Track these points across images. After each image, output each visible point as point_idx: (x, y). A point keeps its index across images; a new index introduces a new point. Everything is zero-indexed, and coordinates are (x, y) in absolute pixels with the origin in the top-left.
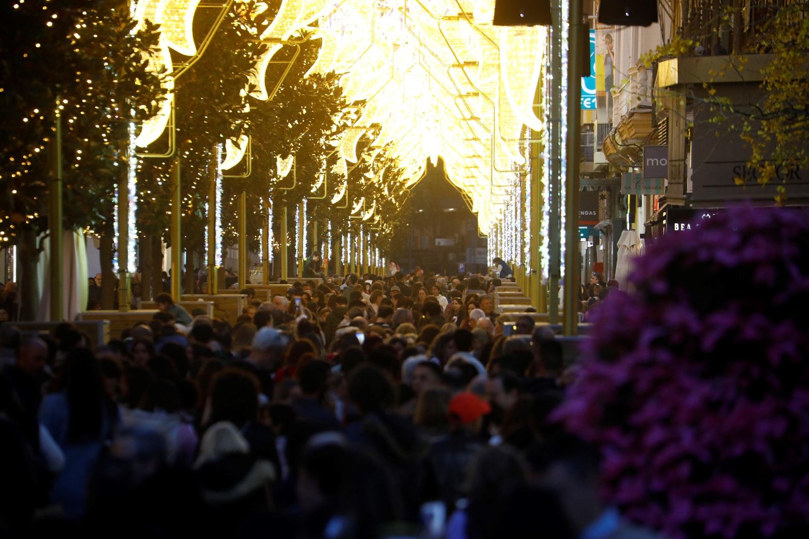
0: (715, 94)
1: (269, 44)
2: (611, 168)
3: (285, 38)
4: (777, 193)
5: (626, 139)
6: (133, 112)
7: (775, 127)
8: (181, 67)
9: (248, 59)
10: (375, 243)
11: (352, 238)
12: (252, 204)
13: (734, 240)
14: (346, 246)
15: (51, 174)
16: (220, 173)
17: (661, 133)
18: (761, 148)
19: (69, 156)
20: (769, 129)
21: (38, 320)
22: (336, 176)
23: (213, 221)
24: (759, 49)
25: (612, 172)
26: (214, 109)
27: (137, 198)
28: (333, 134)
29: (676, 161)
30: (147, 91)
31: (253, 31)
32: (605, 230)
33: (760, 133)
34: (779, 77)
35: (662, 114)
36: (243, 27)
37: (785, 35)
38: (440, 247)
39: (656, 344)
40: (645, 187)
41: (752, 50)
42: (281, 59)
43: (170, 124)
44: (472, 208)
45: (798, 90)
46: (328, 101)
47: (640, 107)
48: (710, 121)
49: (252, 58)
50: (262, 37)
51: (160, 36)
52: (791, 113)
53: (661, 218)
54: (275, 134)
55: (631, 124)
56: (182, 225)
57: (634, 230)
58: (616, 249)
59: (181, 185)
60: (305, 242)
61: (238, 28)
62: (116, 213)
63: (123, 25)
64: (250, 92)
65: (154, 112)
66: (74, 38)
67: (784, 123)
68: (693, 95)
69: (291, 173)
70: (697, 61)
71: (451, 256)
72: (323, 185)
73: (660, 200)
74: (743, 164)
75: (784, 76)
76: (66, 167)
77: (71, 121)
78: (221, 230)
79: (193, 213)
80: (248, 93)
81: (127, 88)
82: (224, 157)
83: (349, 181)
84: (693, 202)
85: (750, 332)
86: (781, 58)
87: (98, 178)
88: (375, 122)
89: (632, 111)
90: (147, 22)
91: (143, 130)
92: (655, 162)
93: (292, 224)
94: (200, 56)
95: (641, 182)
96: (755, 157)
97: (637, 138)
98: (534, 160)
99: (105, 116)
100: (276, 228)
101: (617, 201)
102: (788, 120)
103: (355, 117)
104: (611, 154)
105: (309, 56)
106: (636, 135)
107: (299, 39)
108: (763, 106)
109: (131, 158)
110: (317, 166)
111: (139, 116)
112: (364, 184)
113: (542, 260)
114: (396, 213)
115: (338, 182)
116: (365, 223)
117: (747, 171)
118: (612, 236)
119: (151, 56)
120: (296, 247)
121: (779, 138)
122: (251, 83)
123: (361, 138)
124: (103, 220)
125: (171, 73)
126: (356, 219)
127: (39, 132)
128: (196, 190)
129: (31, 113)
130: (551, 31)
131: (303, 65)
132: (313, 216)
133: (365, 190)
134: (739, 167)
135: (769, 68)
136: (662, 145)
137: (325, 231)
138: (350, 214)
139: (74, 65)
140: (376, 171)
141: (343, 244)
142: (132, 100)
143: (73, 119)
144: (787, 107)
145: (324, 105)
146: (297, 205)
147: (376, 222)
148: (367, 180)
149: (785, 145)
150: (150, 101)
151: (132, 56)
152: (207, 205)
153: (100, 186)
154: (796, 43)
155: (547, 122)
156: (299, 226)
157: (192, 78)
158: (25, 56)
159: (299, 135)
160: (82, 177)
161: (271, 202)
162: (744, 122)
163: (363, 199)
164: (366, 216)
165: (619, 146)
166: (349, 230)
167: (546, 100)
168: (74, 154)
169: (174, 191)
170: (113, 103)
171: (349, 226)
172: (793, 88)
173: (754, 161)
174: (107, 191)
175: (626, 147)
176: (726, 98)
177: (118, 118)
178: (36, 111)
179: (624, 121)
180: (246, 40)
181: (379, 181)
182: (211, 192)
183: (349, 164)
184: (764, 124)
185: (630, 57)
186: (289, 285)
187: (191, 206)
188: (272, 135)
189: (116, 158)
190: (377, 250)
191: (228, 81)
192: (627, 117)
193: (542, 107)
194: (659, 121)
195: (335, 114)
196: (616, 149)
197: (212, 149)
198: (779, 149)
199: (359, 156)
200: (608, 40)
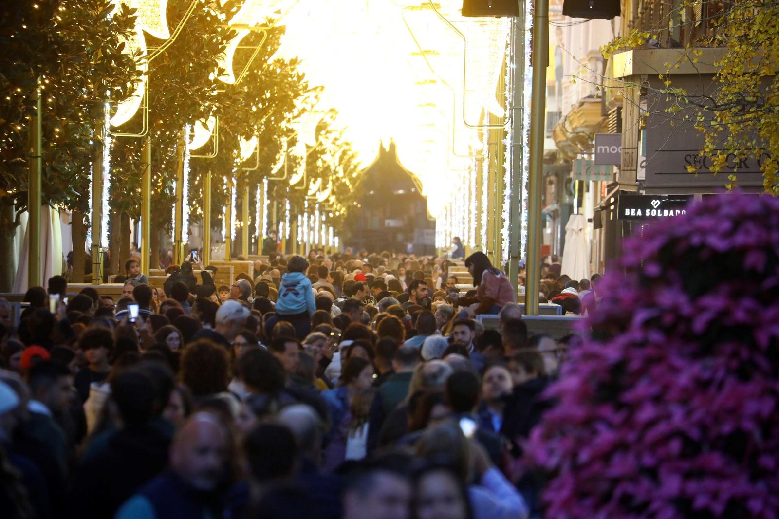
0: (670, 86)
1: (238, 30)
2: (560, 155)
3: (252, 25)
4: (729, 181)
5: (576, 128)
6: (108, 93)
7: (727, 118)
8: (156, 50)
9: (217, 44)
10: (329, 222)
11: (309, 217)
12: (216, 183)
13: (726, 225)
14: (302, 226)
15: (32, 151)
16: (188, 153)
17: (611, 122)
18: (712, 137)
19: (48, 134)
20: (721, 120)
21: (13, 292)
22: (295, 158)
23: (180, 199)
24: (712, 42)
25: (560, 159)
26: (186, 91)
27: (110, 175)
28: (294, 118)
29: (629, 149)
30: (122, 73)
31: (222, 17)
32: (552, 214)
33: (713, 123)
34: (732, 69)
35: (612, 104)
36: (213, 13)
37: (738, 30)
38: (389, 228)
39: (647, 324)
40: (595, 174)
41: (706, 43)
42: (246, 45)
43: (144, 105)
44: (421, 190)
45: (750, 83)
46: (291, 86)
47: (590, 97)
48: (666, 111)
49: (222, 43)
50: (230, 23)
51: (136, 20)
52: (742, 105)
53: (608, 204)
54: (240, 117)
55: (581, 113)
56: (152, 203)
57: (582, 214)
58: (564, 233)
59: (152, 164)
60: (265, 220)
61: (208, 13)
62: (90, 190)
63: (101, 9)
64: (219, 75)
65: (125, 95)
66: (56, 20)
67: (736, 115)
68: (649, 87)
69: (254, 155)
70: (652, 53)
71: (400, 237)
72: (283, 167)
73: (608, 186)
74: (695, 153)
75: (736, 69)
76: (45, 145)
77: (50, 100)
78: (188, 207)
79: (162, 191)
80: (216, 77)
81: (104, 69)
82: (192, 137)
83: (308, 164)
84: (644, 189)
85: (740, 315)
86: (734, 52)
87: (75, 156)
88: (333, 107)
89: (583, 101)
90: (123, 5)
91: (118, 111)
92: (606, 149)
93: (253, 203)
94: (174, 40)
95: (592, 168)
96: (708, 147)
97: (587, 126)
98: (492, 146)
99: (82, 96)
100: (239, 207)
101: (564, 184)
102: (739, 111)
103: (314, 101)
104: (560, 142)
105: (273, 42)
106: (586, 124)
107: (265, 25)
108: (716, 98)
109: (106, 137)
110: (278, 148)
111: (114, 96)
112: (321, 166)
113: (503, 242)
114: (349, 194)
115: (297, 164)
116: (320, 204)
117: (698, 159)
118: (559, 220)
119: (127, 39)
120: (257, 225)
121: (731, 129)
122: (220, 68)
123: (320, 122)
124: (78, 196)
125: (146, 56)
126: (312, 200)
127: (21, 110)
128: (166, 169)
129: (14, 92)
130: (515, 21)
131: (267, 51)
132: (272, 196)
133: (322, 172)
134: (690, 156)
135: (722, 61)
136: (613, 133)
137: (283, 210)
138: (307, 195)
139: (56, 47)
140: (332, 153)
141: (299, 224)
142: (108, 82)
143: (52, 99)
144: (739, 98)
145: (286, 90)
146: (259, 185)
147: (331, 203)
148: (324, 162)
149: (737, 135)
150: (125, 82)
151: (108, 39)
152: (174, 183)
153: (76, 164)
154: (748, 37)
155: (510, 109)
156: (260, 205)
157: (165, 61)
158: (12, 36)
159: (262, 118)
160: (60, 155)
161: (235, 182)
162: (698, 112)
163: (320, 180)
164: (321, 197)
165: (568, 134)
166: (306, 210)
167: (509, 89)
168: (52, 131)
169: (146, 170)
170: (90, 83)
171: (306, 206)
172: (745, 81)
173: (707, 150)
174: (83, 168)
175: (575, 135)
176: (681, 89)
177: (94, 99)
178: (19, 90)
179: (574, 110)
180: (216, 26)
181: (334, 164)
182: (179, 171)
183: (308, 147)
184: (717, 115)
185: (580, 49)
186: (251, 262)
187: (160, 184)
188: (238, 117)
189: (91, 136)
190: (331, 229)
191: (199, 64)
192: (578, 105)
193: (505, 94)
194: (610, 110)
195: (298, 98)
196: (565, 136)
197: (181, 129)
198: (732, 139)
199: (317, 139)
200: (558, 32)
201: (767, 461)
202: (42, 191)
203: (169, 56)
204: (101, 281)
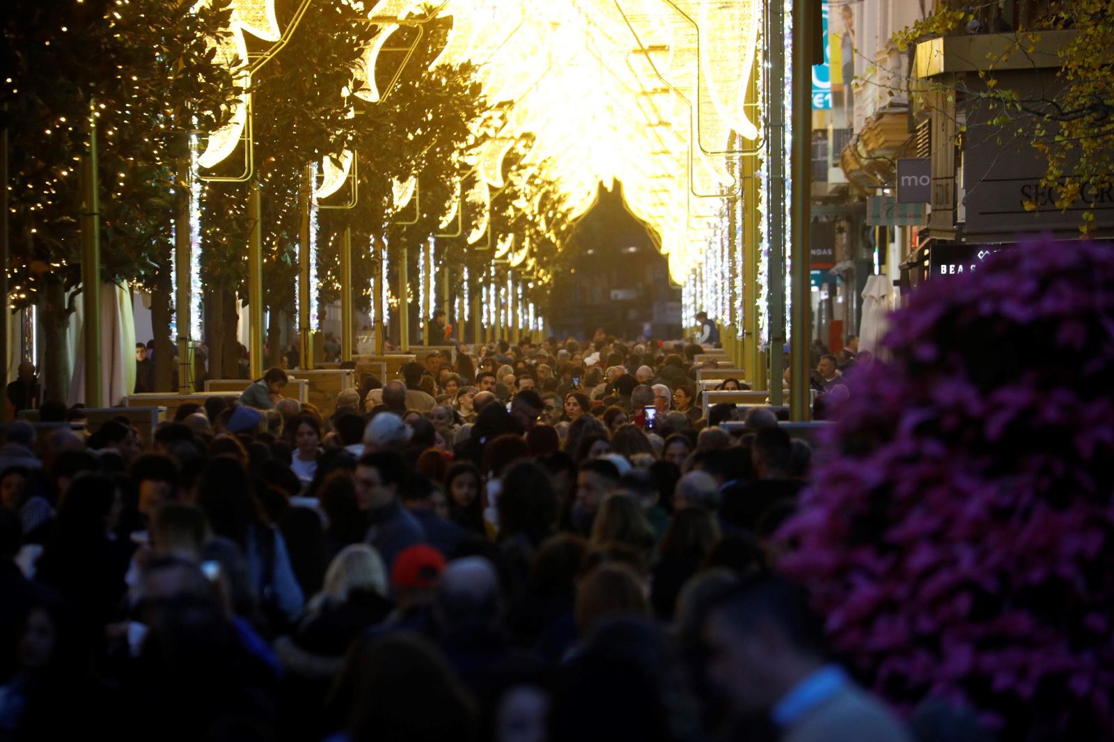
0: (995, 87)
1: (380, 25)
2: (852, 190)
3: (402, 16)
4: (1083, 222)
5: (873, 150)
6: (195, 120)
7: (1078, 131)
8: (261, 57)
9: (352, 45)
10: (529, 296)
11: (498, 290)
12: (360, 244)
13: (1028, 286)
14: (488, 302)
15: (84, 205)
16: (315, 202)
17: (921, 141)
18: (1059, 159)
19: (108, 181)
20: (1070, 134)
22: (474, 205)
23: (306, 269)
24: (1055, 23)
25: (854, 196)
26: (306, 114)
27: (201, 238)
28: (469, 148)
29: (942, 178)
30: (213, 91)
31: (359, 7)
32: (844, 275)
33: (1058, 138)
34: (1084, 61)
35: (922, 115)
36: (344, 2)
37: (1091, 3)
38: (616, 301)
39: (920, 431)
40: (900, 216)
41: (1045, 24)
42: (397, 45)
43: (246, 135)
44: (660, 247)
46: (462, 103)
47: (892, 105)
48: (989, 123)
49: (358, 44)
50: (370, 15)
51: (232, 15)
52: (1100, 111)
53: (922, 258)
54: (389, 148)
55: (879, 129)
56: (264, 276)
57: (884, 275)
58: (860, 302)
59: (262, 220)
60: (432, 296)
61: (338, 2)
62: (173, 259)
64: (355, 90)
65: (223, 120)
66: (113, 18)
67: (1091, 125)
68: (965, 89)
69: (412, 202)
70: (971, 40)
71: (633, 314)
72: (456, 218)
73: (921, 233)
74: (1035, 182)
75: (1090, 60)
76: (104, 197)
77: (110, 133)
78: (317, 281)
79: (278, 258)
80: (352, 92)
81: (187, 87)
82: (320, 180)
83: (492, 212)
84: (965, 235)
85: (1051, 414)
86: (1087, 35)
87: (149, 211)
88: (526, 131)
89: (881, 111)
91: (209, 145)
92: (913, 180)
93: (414, 272)
94: (286, 42)
95: (894, 208)
96: (1051, 173)
97: (888, 148)
98: (747, 180)
99: (157, 126)
100: (393, 278)
101: (860, 236)
102: (1096, 120)
103: (499, 123)
104: (851, 171)
105: (435, 40)
106: (886, 144)
107: (422, 17)
108: (1062, 102)
109: (193, 184)
110: (448, 192)
111: (203, 125)
112: (512, 216)
113: (760, 318)
114: (557, 255)
115: (477, 214)
116: (514, 270)
117: (1040, 191)
118: (853, 284)
119: (219, 43)
120: (421, 303)
121: (1084, 146)
122: (356, 79)
123: (508, 153)
124: (156, 269)
125: (247, 66)
126: (501, 264)
127: (66, 148)
128: (283, 227)
129: (56, 123)
131: (427, 54)
132: (443, 261)
133: (514, 224)
134: (1029, 186)
135: (1070, 49)
136: (923, 157)
137: (459, 281)
138: (493, 258)
139: (113, 56)
140: (528, 198)
141: (484, 299)
142: (194, 104)
143: (113, 131)
144: (1095, 102)
145: (456, 108)
146: (422, 246)
147: (529, 268)
148: (517, 210)
149: (1093, 154)
150: (218, 104)
151: (192, 43)
152: (297, 246)
153: (151, 222)
154: (1106, 13)
155: (765, 127)
156: (424, 274)
157: (276, 72)
158: (47, 43)
159: (422, 149)
160: (126, 210)
161: (386, 241)
162: (1036, 124)
163: (511, 236)
164: (515, 260)
165: (862, 160)
166: (493, 279)
167: (763, 98)
168: (115, 178)
169: (253, 228)
170: (167, 107)
171: (493, 274)
172: (1104, 76)
173: (1050, 178)
174: (161, 229)
175: (872, 160)
176: (1010, 91)
177: (175, 129)
178: (63, 119)
179: (870, 126)
180: (349, 20)
181: (533, 211)
182: (303, 229)
183: (492, 189)
184: (1064, 126)
185: (877, 37)
187: (275, 249)
188: (386, 149)
189: (172, 182)
190: (531, 306)
191: (325, 76)
192: (874, 119)
193: (758, 106)
194: (918, 124)
195: (472, 119)
196: (858, 163)
197: (303, 169)
198: (1085, 160)
199: (505, 177)
200: (846, 13)
201: (1096, 621)
202: (101, 262)
203: (281, 66)
204: (192, 388)
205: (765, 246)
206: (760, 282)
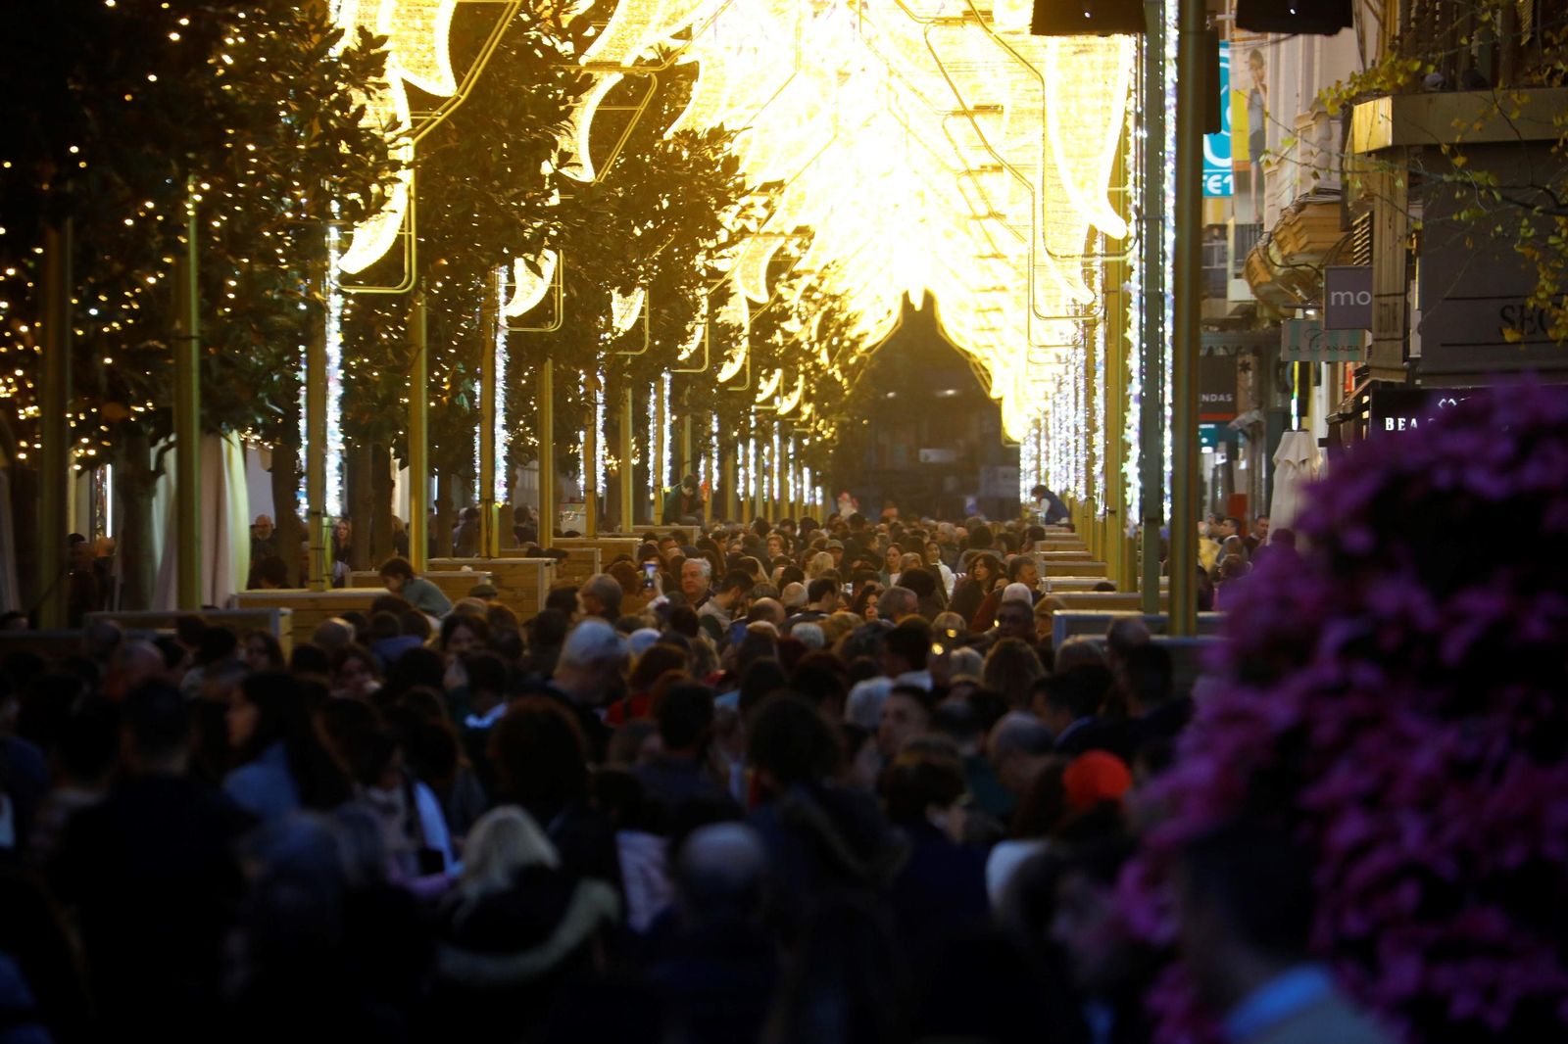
0: (1465, 166)
1: (596, 74)
2: (1262, 311)
3: (627, 62)
5: (1291, 255)
6: (335, 207)
8: (428, 118)
9: (556, 102)
10: (802, 458)
11: (759, 448)
12: (565, 383)
13: (1503, 448)
14: (745, 465)
15: (178, 325)
16: (503, 322)
17: (1359, 242)
18: (1554, 270)
19: (212, 291)
21: (153, 608)
22: (727, 328)
23: (489, 416)
24: (1551, 77)
25: (1263, 318)
26: (492, 199)
27: (342, 372)
28: (720, 247)
29: (1389, 295)
30: (361, 165)
31: (567, 48)
32: (1249, 431)
33: (1552, 240)
35: (1361, 206)
36: (546, 41)
38: (929, 466)
39: (1349, 651)
40: (1328, 348)
41: (1536, 79)
42: (619, 103)
43: (406, 228)
44: (989, 389)
46: (710, 184)
47: (1317, 191)
48: (1455, 217)
49: (565, 101)
50: (583, 61)
51: (387, 59)
53: (1360, 407)
54: (608, 248)
55: (1300, 224)
56: (430, 425)
57: (1306, 430)
58: (1271, 469)
59: (428, 347)
60: (667, 455)
61: (538, 42)
62: (302, 401)
63: (316, 38)
64: (560, 165)
65: (375, 206)
66: (222, 63)
68: (1422, 170)
69: (639, 323)
70: (1430, 101)
71: (950, 483)
72: (701, 345)
73: (1358, 372)
74: (1520, 302)
76: (207, 314)
77: (216, 224)
78: (505, 432)
79: (451, 401)
80: (556, 168)
81: (327, 160)
82: (510, 292)
83: (752, 337)
84: (1421, 375)
85: (1535, 628)
87: (269, 335)
88: (802, 224)
89: (1302, 200)
90: (362, 31)
91: (354, 241)
92: (1347, 298)
93: (641, 422)
94: (463, 98)
95: (1321, 336)
96: (1543, 289)
97: (1312, 252)
98: (1112, 296)
99: (282, 215)
100: (611, 430)
101: (1273, 375)
103: (763, 213)
104: (1260, 284)
105: (673, 96)
106: (1310, 247)
107: (655, 63)
108: (1558, 189)
109: (332, 296)
110: (690, 309)
111: (346, 213)
112: (781, 344)
113: (1127, 489)
114: (843, 399)
115: (731, 340)
116: (781, 419)
117: (1527, 314)
118: (1263, 443)
119: (370, 98)
120: (650, 466)
122: (562, 150)
123: (776, 255)
124: (279, 415)
125: (409, 130)
126: (765, 411)
127: (154, 246)
128: (457, 357)
129: (140, 209)
130: (1145, 44)
131: (662, 115)
132: (682, 406)
133: (783, 356)
134: (1512, 307)
136: (1362, 265)
137: (705, 434)
138: (754, 403)
139: (221, 116)
140: (803, 318)
141: (740, 461)
142: (334, 183)
143: (221, 221)
145: (703, 192)
146: (653, 385)
147: (804, 418)
148: (787, 335)
150: (368, 184)
151: (333, 98)
152: (478, 384)
153: (272, 350)
155: (1136, 221)
156: (655, 425)
157: (449, 139)
158: (128, 98)
159: (655, 250)
160: (237, 332)
161: (601, 379)
162: (1521, 220)
163: (779, 373)
164: (784, 406)
165: (1276, 268)
166: (752, 433)
167: (1135, 180)
168: (223, 288)
169: (415, 358)
170: (297, 188)
171: (753, 425)
173: (1542, 296)
174: (286, 359)
175: (1290, 269)
176: (1485, 173)
177: (307, 219)
178: (150, 205)
179: (1287, 220)
180: (552, 66)
181: (810, 338)
182: (486, 360)
183: (753, 305)
184: (1561, 223)
185: (1297, 95)
186: (637, 539)
187: (447, 388)
188: (604, 250)
189: (302, 294)
190: (806, 471)
191: (518, 145)
192: (1293, 211)
193: (1127, 192)
194: (1355, 218)
195: (725, 207)
196: (1270, 273)
197: (487, 276)
199: (771, 289)
200: (1255, 62)
202: (202, 405)
203: (457, 130)
205: (1135, 388)
206: (1128, 440)
